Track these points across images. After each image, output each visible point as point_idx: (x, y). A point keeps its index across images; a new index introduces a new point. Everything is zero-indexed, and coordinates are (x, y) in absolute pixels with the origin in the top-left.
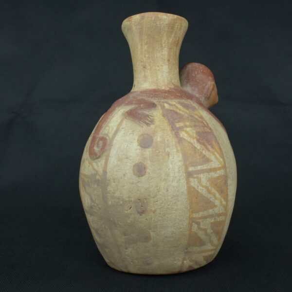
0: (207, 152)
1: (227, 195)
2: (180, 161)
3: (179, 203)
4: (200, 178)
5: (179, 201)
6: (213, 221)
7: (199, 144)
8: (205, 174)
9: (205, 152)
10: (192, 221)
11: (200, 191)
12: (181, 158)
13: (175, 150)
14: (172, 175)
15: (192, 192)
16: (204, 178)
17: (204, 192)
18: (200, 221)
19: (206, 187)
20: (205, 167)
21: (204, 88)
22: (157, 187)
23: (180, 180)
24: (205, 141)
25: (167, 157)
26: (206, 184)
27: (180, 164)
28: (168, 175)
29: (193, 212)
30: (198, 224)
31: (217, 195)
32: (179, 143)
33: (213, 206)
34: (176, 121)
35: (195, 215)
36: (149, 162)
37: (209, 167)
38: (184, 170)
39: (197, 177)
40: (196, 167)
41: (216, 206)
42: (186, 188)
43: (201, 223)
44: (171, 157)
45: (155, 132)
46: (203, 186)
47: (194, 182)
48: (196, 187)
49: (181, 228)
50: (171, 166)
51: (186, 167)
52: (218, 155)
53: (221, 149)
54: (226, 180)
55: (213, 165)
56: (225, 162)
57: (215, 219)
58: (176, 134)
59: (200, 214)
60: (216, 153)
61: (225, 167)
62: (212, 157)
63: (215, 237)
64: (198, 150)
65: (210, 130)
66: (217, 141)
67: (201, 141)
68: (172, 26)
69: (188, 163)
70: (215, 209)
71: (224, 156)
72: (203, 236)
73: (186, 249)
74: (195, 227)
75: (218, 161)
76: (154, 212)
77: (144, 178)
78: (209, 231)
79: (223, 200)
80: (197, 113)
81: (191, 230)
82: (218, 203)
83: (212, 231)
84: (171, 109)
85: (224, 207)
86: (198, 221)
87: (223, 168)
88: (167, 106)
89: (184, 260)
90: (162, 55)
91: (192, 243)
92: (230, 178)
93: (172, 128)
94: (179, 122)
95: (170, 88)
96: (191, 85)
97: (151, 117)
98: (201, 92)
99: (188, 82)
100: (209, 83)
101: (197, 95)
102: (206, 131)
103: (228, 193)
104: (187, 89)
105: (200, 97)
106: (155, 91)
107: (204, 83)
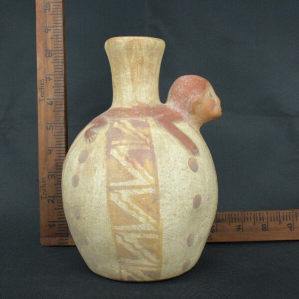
0: (133, 169)
1: (158, 213)
2: (104, 176)
3: (100, 214)
4: (121, 194)
5: (100, 212)
6: (139, 236)
7: (126, 162)
8: (127, 190)
9: (131, 169)
10: (115, 233)
11: (119, 205)
12: (104, 174)
13: (101, 166)
14: (95, 188)
15: (111, 206)
16: (125, 194)
17: (124, 207)
18: (124, 234)
19: (126, 203)
20: (127, 184)
21: (186, 102)
22: (84, 197)
23: (101, 193)
24: (135, 160)
25: (93, 172)
26: (127, 199)
27: (103, 179)
28: (92, 188)
29: (114, 224)
30: (120, 236)
31: (141, 212)
32: (107, 160)
33: (137, 222)
34: (114, 139)
35: (116, 228)
36: (81, 174)
37: (132, 184)
38: (105, 185)
39: (117, 193)
40: (117, 183)
41: (141, 223)
42: (106, 201)
43: (125, 236)
44: (96, 173)
45: (92, 149)
46: (123, 202)
47: (114, 197)
48: (116, 202)
49: (106, 238)
50: (95, 180)
51: (108, 182)
52: (147, 174)
53: (155, 167)
54: (155, 198)
55: (137, 183)
56: (157, 180)
57: (142, 235)
58: (107, 152)
59: (122, 228)
60: (145, 171)
61: (156, 185)
62: (138, 175)
63: (149, 253)
64: (124, 167)
65: (151, 147)
66: (153, 159)
67: (130, 159)
68: (129, 48)
69: (110, 178)
70: (140, 226)
71: (157, 175)
72: (131, 250)
73: (118, 258)
74: (119, 239)
75: (146, 179)
76: (84, 219)
77: (77, 188)
78: (137, 246)
79: (150, 218)
80: (146, 131)
81: (115, 241)
82: (144, 220)
83: (141, 247)
84: (118, 127)
85: (154, 225)
86: (121, 233)
87: (152, 186)
88: (116, 125)
89: (120, 269)
90: (126, 75)
91: (122, 254)
92: (165, 197)
93: (107, 145)
94: (117, 140)
95: (133, 107)
96: (174, 100)
97: (95, 135)
98: (183, 107)
99: (171, 97)
100: (192, 97)
101: (179, 110)
102: (143, 149)
103: (161, 212)
104: (170, 104)
105: (182, 112)
106: (117, 110)
107: (185, 97)
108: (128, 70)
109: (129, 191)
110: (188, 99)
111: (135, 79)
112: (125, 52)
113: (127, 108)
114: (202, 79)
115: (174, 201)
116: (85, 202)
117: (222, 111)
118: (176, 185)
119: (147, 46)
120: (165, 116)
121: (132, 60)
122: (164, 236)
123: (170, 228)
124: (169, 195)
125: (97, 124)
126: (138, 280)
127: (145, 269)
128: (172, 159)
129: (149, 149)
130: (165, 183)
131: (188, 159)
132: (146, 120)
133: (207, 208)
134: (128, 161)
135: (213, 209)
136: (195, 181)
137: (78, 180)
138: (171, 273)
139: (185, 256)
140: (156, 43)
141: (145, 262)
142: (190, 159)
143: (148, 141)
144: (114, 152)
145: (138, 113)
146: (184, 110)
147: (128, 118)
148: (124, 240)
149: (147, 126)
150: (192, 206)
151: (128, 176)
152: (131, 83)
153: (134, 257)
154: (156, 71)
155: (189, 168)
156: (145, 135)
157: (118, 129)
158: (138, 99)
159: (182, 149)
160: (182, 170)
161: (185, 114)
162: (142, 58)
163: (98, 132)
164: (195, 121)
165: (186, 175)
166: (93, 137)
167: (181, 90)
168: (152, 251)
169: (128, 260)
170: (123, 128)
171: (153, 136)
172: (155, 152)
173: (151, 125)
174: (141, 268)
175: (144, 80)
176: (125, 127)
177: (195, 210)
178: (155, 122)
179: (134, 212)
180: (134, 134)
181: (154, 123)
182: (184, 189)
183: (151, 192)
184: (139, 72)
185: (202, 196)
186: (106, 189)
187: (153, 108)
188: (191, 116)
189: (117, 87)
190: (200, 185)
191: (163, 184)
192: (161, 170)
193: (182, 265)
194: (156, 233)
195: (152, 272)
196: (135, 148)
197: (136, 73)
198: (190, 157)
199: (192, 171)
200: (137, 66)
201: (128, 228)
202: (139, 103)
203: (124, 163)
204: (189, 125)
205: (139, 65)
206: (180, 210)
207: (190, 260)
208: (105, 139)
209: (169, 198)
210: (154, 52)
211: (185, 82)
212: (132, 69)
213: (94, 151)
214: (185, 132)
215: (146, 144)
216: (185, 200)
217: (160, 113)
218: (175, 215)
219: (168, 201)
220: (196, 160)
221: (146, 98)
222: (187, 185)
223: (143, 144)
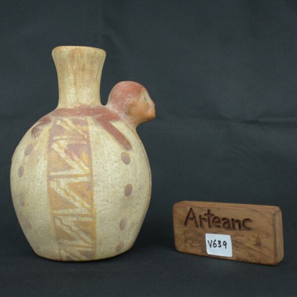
0: (71, 161)
1: (92, 199)
2: (45, 167)
3: (41, 200)
4: (59, 182)
5: (41, 198)
6: (75, 219)
7: (65, 154)
8: (65, 179)
9: (69, 161)
10: (55, 217)
11: (58, 192)
12: (46, 165)
13: (43, 158)
14: (37, 177)
15: (51, 193)
16: (63, 182)
17: (62, 194)
18: (62, 217)
19: (64, 190)
20: (65, 173)
21: (122, 104)
22: (28, 185)
23: (42, 181)
24: (73, 152)
25: (36, 163)
26: (65, 187)
27: (44, 169)
28: (35, 177)
29: (53, 209)
30: (60, 219)
31: (77, 198)
32: (48, 152)
33: (73, 207)
34: (56, 134)
35: (55, 212)
36: (26, 165)
37: (69, 173)
38: (46, 174)
39: (57, 181)
40: (57, 173)
41: (77, 207)
42: (46, 189)
43: (63, 220)
44: (39, 163)
46: (61, 189)
47: (53, 185)
48: (55, 189)
49: (47, 221)
50: (38, 170)
51: (49, 172)
52: (83, 165)
53: (90, 159)
54: (90, 186)
55: (74, 172)
56: (91, 171)
57: (77, 218)
58: (49, 145)
59: (61, 212)
60: (81, 162)
61: (91, 175)
62: (75, 166)
63: (84, 235)
64: (63, 159)
65: (87, 142)
66: (89, 152)
67: (68, 152)
68: (72, 56)
69: (51, 169)
70: (76, 210)
71: (92, 166)
72: (69, 232)
73: (58, 240)
74: (58, 222)
75: (82, 169)
76: (28, 205)
77: (22, 178)
78: (74, 228)
79: (85, 203)
80: (85, 128)
81: (55, 223)
82: (79, 205)
83: (78, 229)
84: (60, 125)
85: (88, 210)
86: (60, 217)
87: (87, 175)
88: (59, 122)
89: (60, 249)
90: (69, 80)
91: (61, 236)
92: (98, 185)
93: (49, 140)
94: (58, 135)
95: (75, 107)
96: (113, 103)
97: (40, 131)
98: (120, 108)
99: (110, 100)
100: (127, 100)
101: (117, 112)
102: (81, 143)
103: (94, 198)
104: (110, 106)
105: (120, 113)
106: (61, 110)
107: (122, 100)
108: (71, 75)
109: (66, 180)
110: (124, 102)
111: (77, 83)
112: (69, 59)
113: (69, 109)
114: (137, 85)
115: (106, 188)
116: (29, 189)
117: (155, 113)
118: (109, 175)
119: (88, 55)
120: (103, 116)
121: (75, 67)
122: (98, 219)
123: (103, 212)
124: (102, 183)
125: (43, 122)
126: (76, 259)
127: (81, 249)
128: (106, 152)
129: (86, 143)
130: (98, 173)
131: (120, 154)
132: (86, 119)
133: (139, 197)
134: (67, 154)
135: (145, 198)
136: (127, 172)
137: (23, 170)
138: (105, 254)
139: (118, 238)
140: (96, 52)
141: (81, 243)
142: (123, 153)
143: (86, 136)
144: (55, 146)
145: (79, 112)
146: (121, 112)
147: (70, 117)
148: (62, 223)
149: (86, 123)
150: (123, 194)
151: (65, 167)
152: (74, 86)
153: (71, 238)
154: (97, 77)
155: (121, 161)
156: (83, 132)
157: (60, 126)
158: (80, 101)
159: (116, 144)
160: (115, 162)
161: (122, 115)
162: (84, 65)
163: (43, 129)
164: (131, 121)
165: (118, 166)
166: (38, 133)
167: (119, 94)
168: (87, 233)
169: (66, 241)
170: (65, 125)
171: (90, 132)
172: (92, 146)
173: (89, 123)
174: (77, 248)
175: (86, 84)
176: (67, 125)
177: (127, 197)
178: (94, 120)
179: (70, 198)
180: (74, 130)
181: (92, 121)
182: (116, 179)
183: (86, 180)
184: (81, 77)
185: (133, 186)
186: (46, 178)
187: (93, 109)
188: (127, 117)
189: (62, 90)
190: (132, 176)
191: (97, 173)
192: (95, 161)
193: (115, 246)
194: (90, 216)
195: (87, 252)
196: (73, 142)
197: (78, 78)
198: (122, 151)
199: (124, 164)
200: (79, 71)
201: (66, 212)
202: (80, 104)
203: (63, 155)
204: (125, 124)
205: (81, 71)
206: (112, 196)
207: (123, 243)
208: (48, 135)
209: (101, 186)
210: (94, 60)
211: (122, 87)
212: (75, 74)
213: (38, 145)
214: (120, 130)
215: (84, 139)
216: (116, 189)
217: (99, 113)
218: (107, 201)
219: (101, 189)
220: (128, 154)
221: (87, 100)
222: (119, 175)
223: (81, 140)
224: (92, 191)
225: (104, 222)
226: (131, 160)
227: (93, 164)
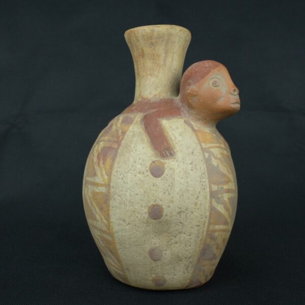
100: (187, 88)
101: (181, 104)
102: (112, 146)
103: (111, 214)
105: (183, 106)
107: (183, 89)
111: (139, 74)
118: (128, 189)
119: (143, 36)
121: (136, 53)
123: (120, 233)
128: (131, 160)
130: (116, 184)
131: (150, 162)
136: (154, 188)
142: (154, 162)
146: (184, 104)
155: (149, 172)
158: (142, 94)
159: (149, 149)
160: (140, 173)
161: (185, 109)
162: (142, 50)
165: (142, 179)
182: (137, 194)
192: (116, 170)
197: (140, 67)
198: (154, 159)
199: (152, 176)
202: (142, 98)
204: (185, 122)
205: (141, 57)
209: (118, 201)
212: (137, 62)
216: (136, 207)
218: (124, 220)
219: (117, 205)
221: (150, 92)
222: (141, 190)
223: (114, 142)
224: (108, 206)
225: (123, 245)
226: (166, 172)
227: (113, 173)
